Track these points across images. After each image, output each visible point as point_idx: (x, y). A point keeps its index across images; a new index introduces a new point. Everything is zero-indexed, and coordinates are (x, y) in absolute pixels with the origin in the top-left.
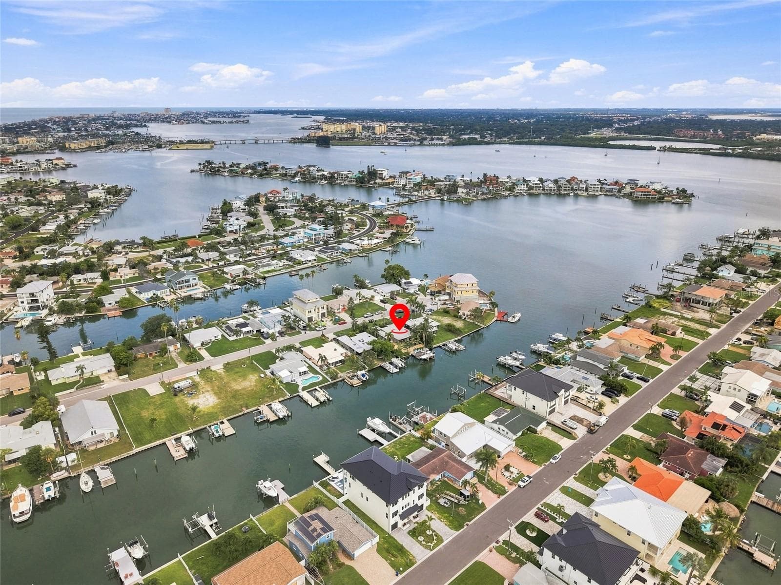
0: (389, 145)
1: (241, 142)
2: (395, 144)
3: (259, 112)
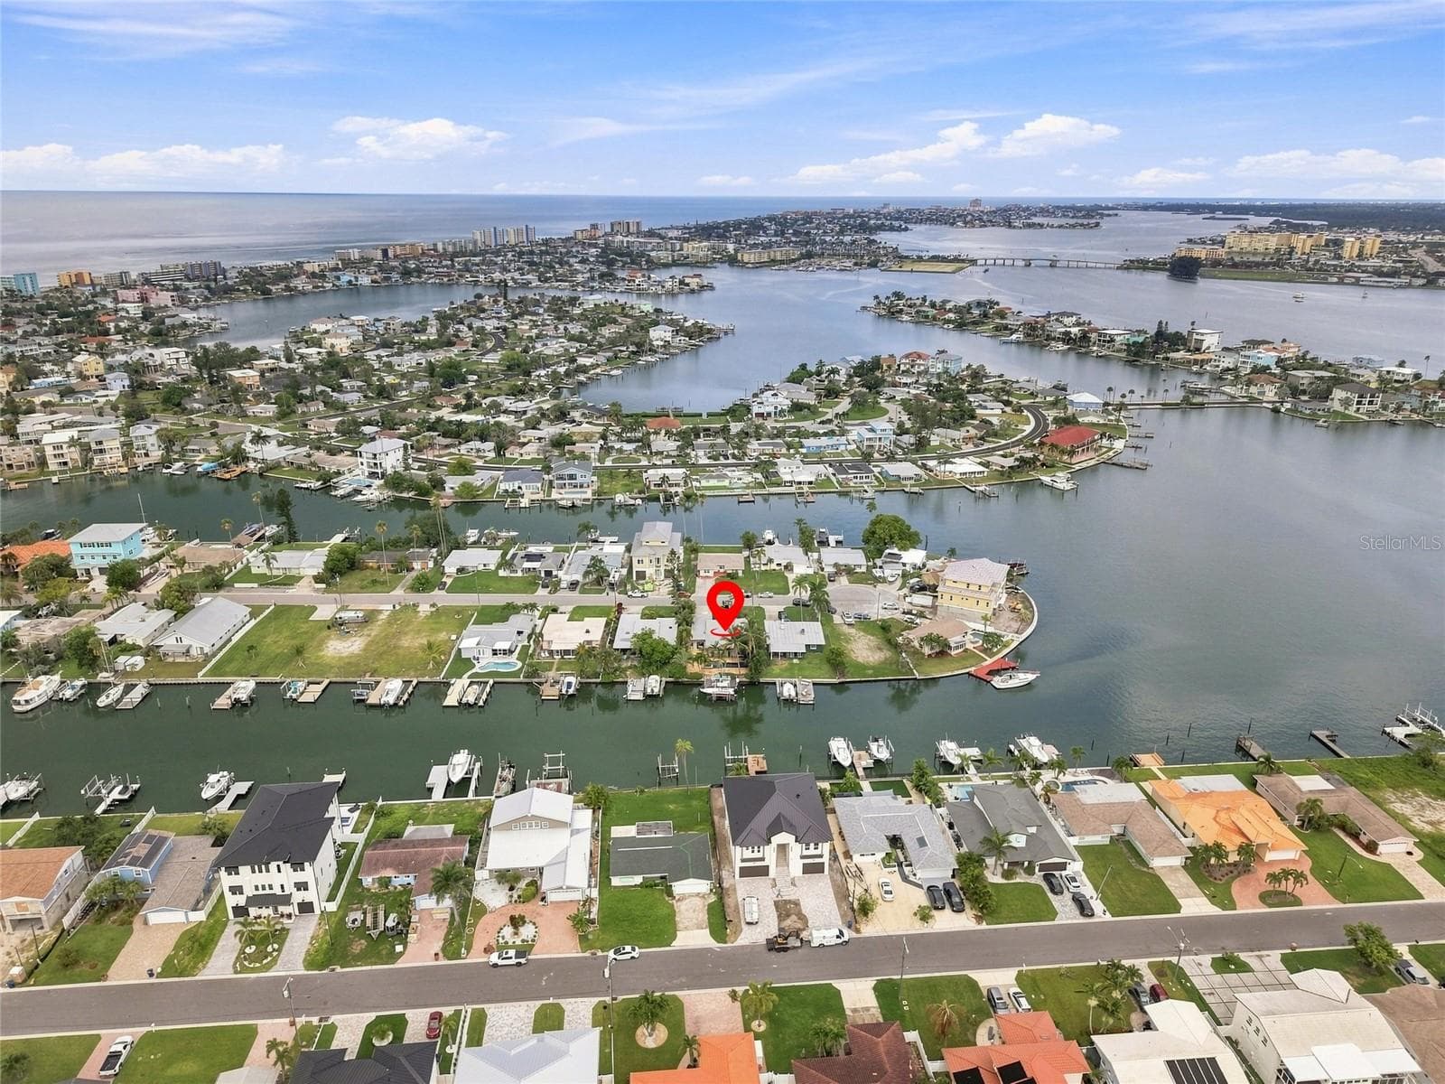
0: (1341, 282)
1: (1049, 263)
2: (1357, 282)
3: (1146, 207)
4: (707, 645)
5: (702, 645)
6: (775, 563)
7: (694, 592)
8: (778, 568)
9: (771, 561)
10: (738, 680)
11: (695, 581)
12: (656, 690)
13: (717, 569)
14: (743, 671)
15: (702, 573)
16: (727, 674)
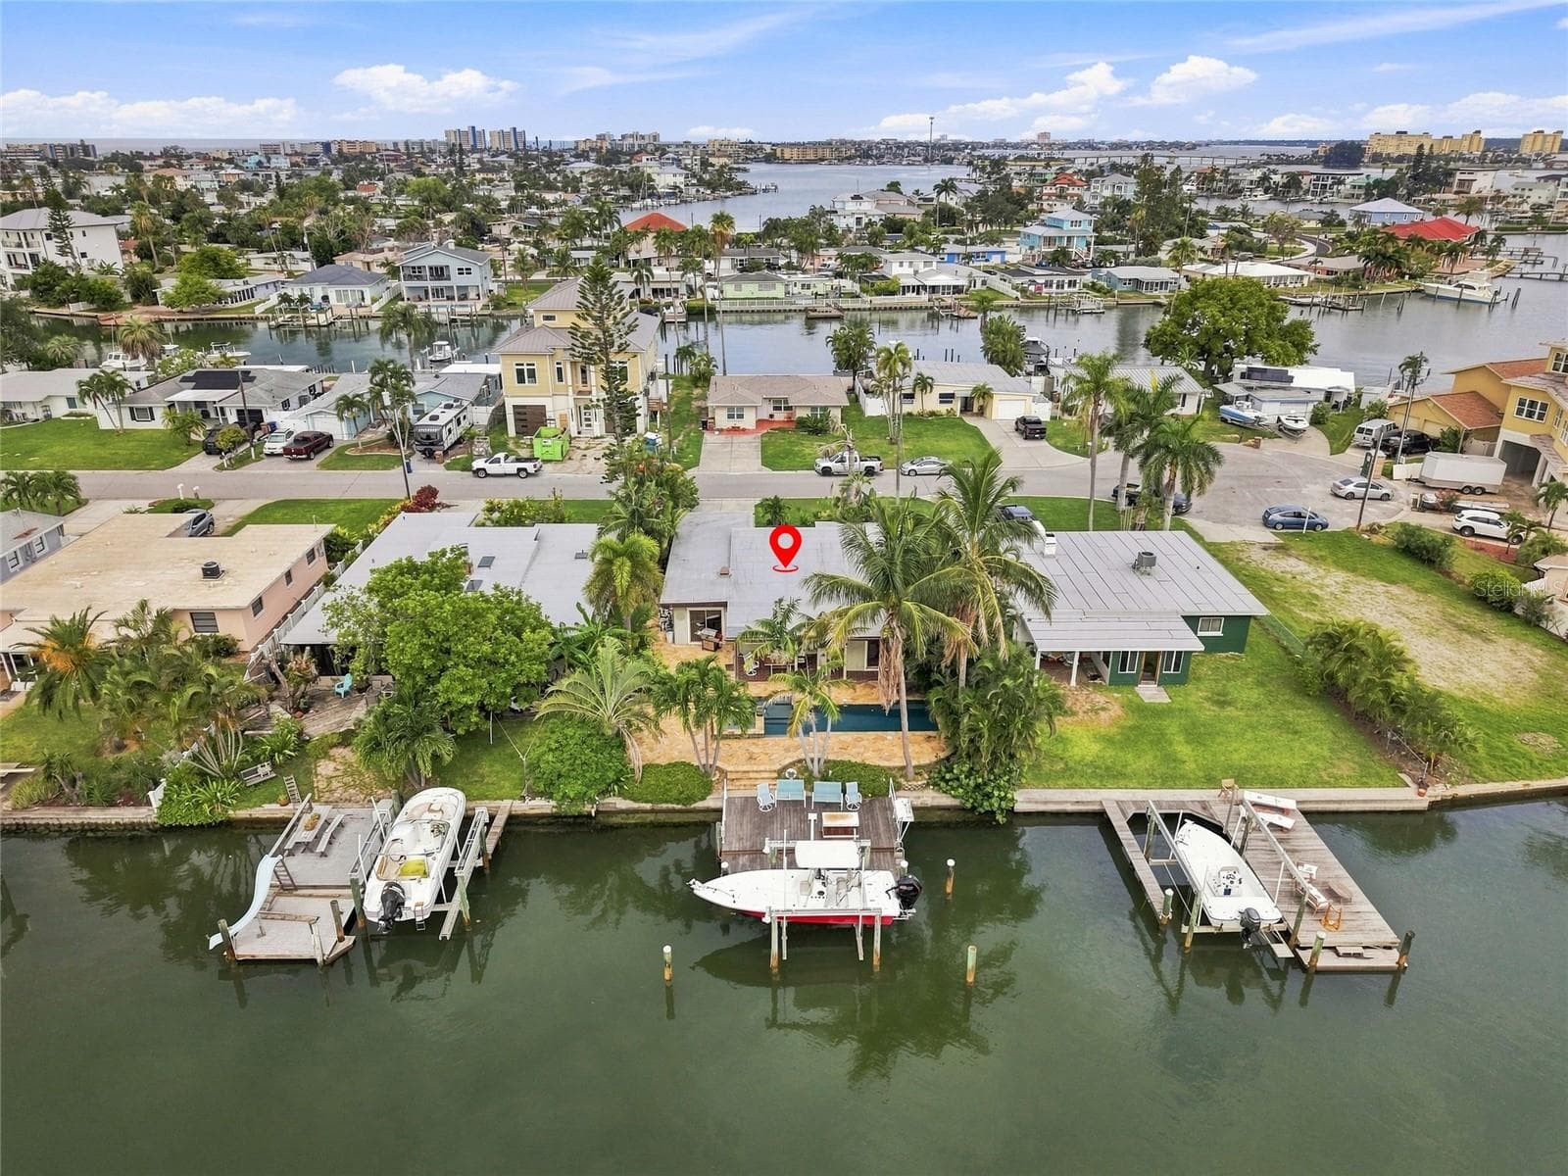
4: (734, 623)
5: (715, 624)
6: (938, 390)
7: (696, 464)
8: (943, 408)
9: (924, 383)
10: (902, 810)
11: (698, 444)
12: (420, 898)
13: (766, 410)
14: (921, 749)
15: (722, 420)
16: (838, 771)
